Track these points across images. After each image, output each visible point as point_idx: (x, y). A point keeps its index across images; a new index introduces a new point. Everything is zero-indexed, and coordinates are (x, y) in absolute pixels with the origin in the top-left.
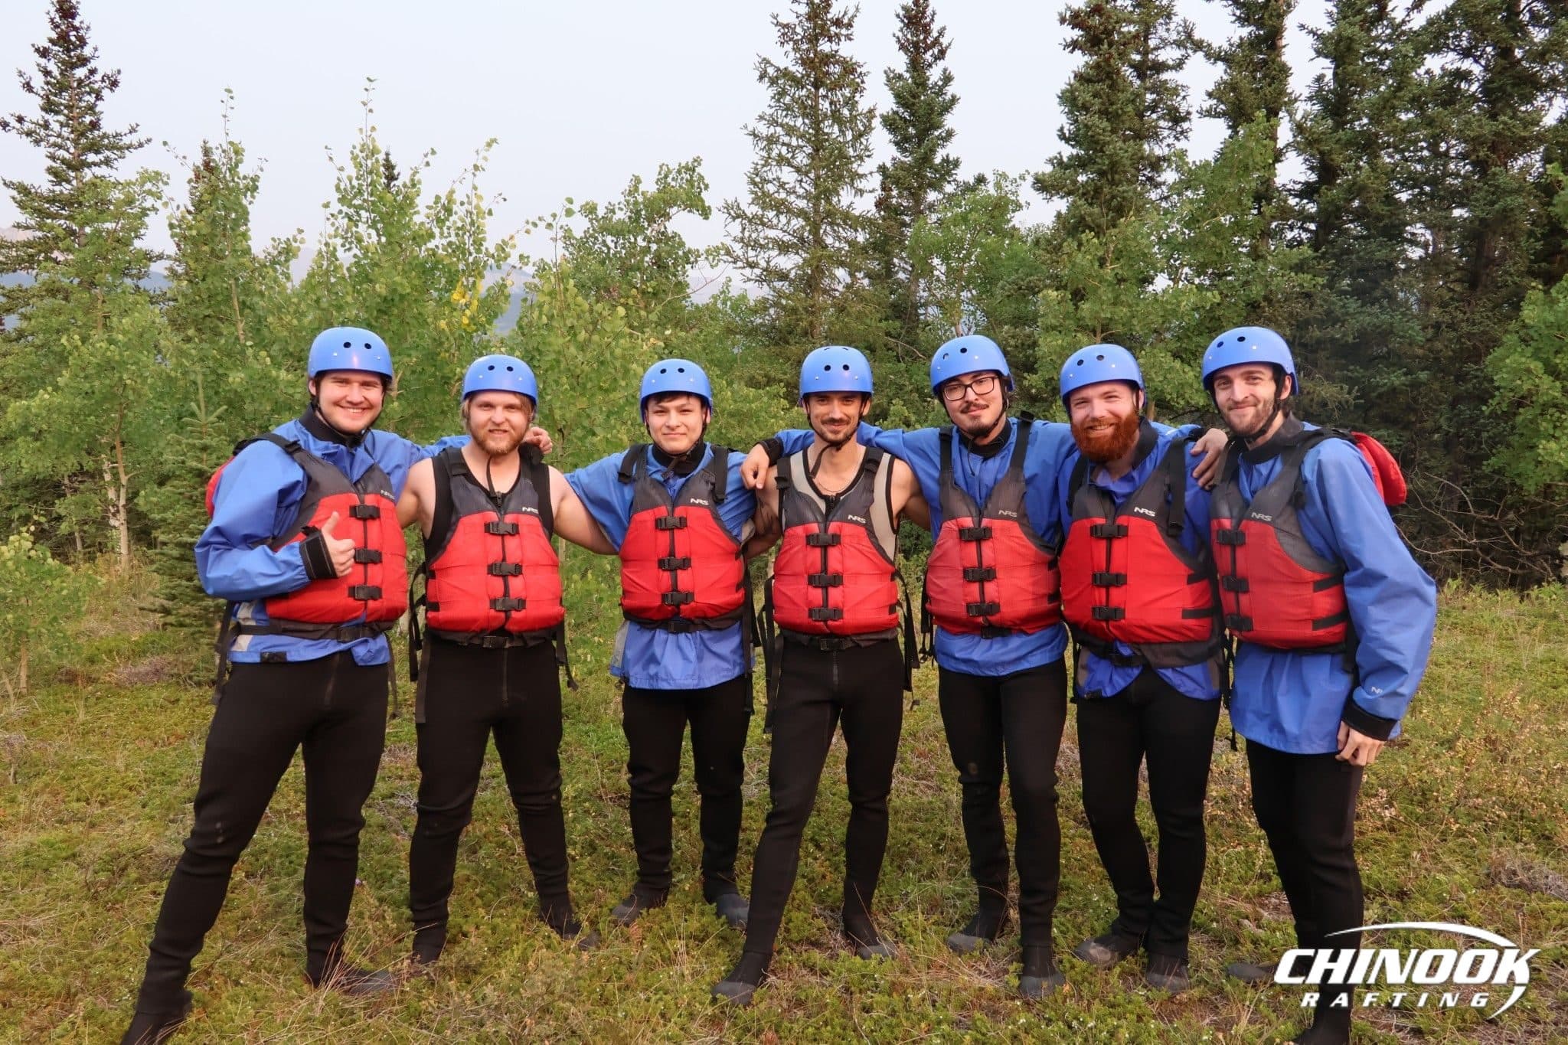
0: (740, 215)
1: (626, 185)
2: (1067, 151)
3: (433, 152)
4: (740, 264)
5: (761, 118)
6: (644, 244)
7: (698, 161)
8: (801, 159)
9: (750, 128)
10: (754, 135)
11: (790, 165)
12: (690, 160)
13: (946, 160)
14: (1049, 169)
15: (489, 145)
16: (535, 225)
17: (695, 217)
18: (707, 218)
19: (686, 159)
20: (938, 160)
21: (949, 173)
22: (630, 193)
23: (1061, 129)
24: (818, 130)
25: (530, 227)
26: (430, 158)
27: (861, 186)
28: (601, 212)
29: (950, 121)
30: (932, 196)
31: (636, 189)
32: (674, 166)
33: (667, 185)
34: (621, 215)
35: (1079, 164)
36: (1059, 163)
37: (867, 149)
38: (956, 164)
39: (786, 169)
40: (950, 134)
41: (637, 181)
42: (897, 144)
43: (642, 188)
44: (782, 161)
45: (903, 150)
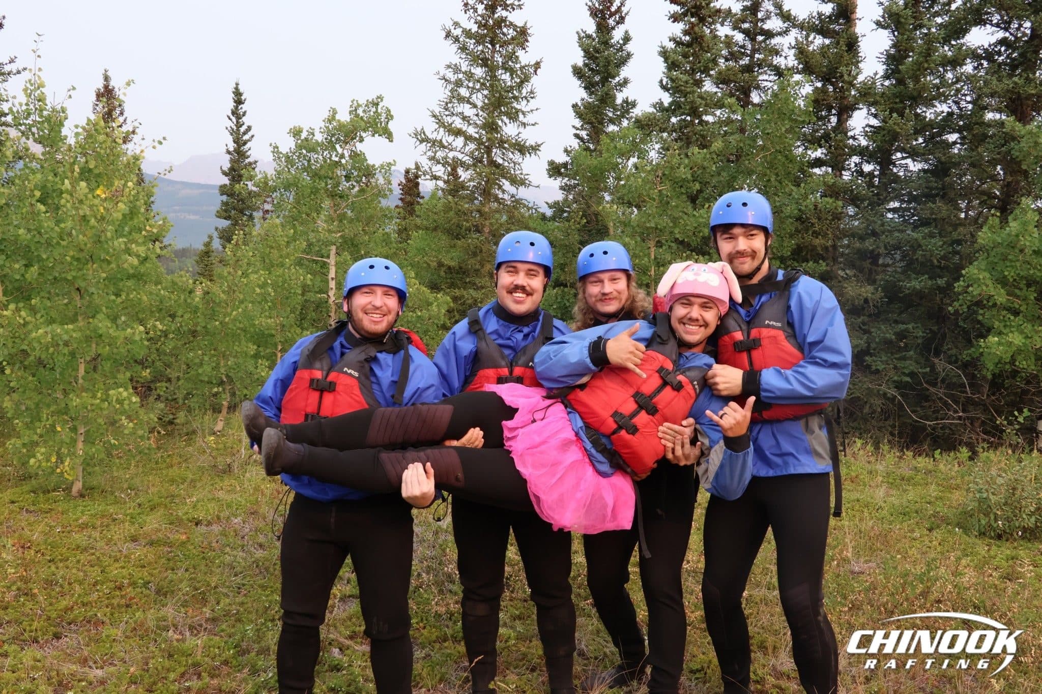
0: (425, 140)
1: (326, 114)
2: (667, 99)
3: (74, 88)
4: (428, 177)
5: (449, 67)
6: (337, 159)
7: (380, 98)
8: (479, 99)
9: (441, 74)
10: (444, 78)
11: (469, 102)
12: (375, 97)
13: (626, 101)
14: (652, 110)
15: (128, 84)
16: (160, 143)
17: (383, 140)
18: (392, 141)
19: (372, 97)
20: (619, 101)
21: (628, 112)
22: (330, 121)
23: (661, 81)
24: (494, 77)
25: (156, 144)
26: (71, 93)
27: (525, 120)
28: (304, 135)
29: (625, 72)
30: (612, 128)
31: (333, 118)
32: (362, 101)
33: (357, 116)
34: (319, 137)
35: (675, 108)
36: (659, 106)
37: (532, 92)
38: (634, 104)
39: (468, 106)
40: (626, 82)
41: (335, 112)
42: (585, 88)
43: (337, 117)
44: (461, 100)
45: (591, 94)
